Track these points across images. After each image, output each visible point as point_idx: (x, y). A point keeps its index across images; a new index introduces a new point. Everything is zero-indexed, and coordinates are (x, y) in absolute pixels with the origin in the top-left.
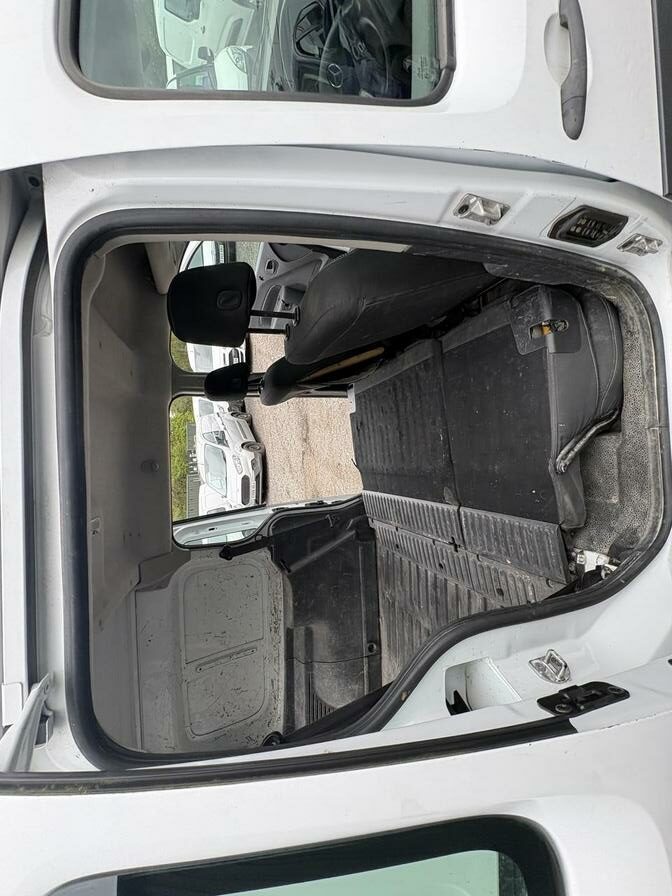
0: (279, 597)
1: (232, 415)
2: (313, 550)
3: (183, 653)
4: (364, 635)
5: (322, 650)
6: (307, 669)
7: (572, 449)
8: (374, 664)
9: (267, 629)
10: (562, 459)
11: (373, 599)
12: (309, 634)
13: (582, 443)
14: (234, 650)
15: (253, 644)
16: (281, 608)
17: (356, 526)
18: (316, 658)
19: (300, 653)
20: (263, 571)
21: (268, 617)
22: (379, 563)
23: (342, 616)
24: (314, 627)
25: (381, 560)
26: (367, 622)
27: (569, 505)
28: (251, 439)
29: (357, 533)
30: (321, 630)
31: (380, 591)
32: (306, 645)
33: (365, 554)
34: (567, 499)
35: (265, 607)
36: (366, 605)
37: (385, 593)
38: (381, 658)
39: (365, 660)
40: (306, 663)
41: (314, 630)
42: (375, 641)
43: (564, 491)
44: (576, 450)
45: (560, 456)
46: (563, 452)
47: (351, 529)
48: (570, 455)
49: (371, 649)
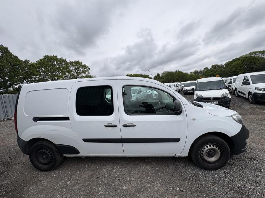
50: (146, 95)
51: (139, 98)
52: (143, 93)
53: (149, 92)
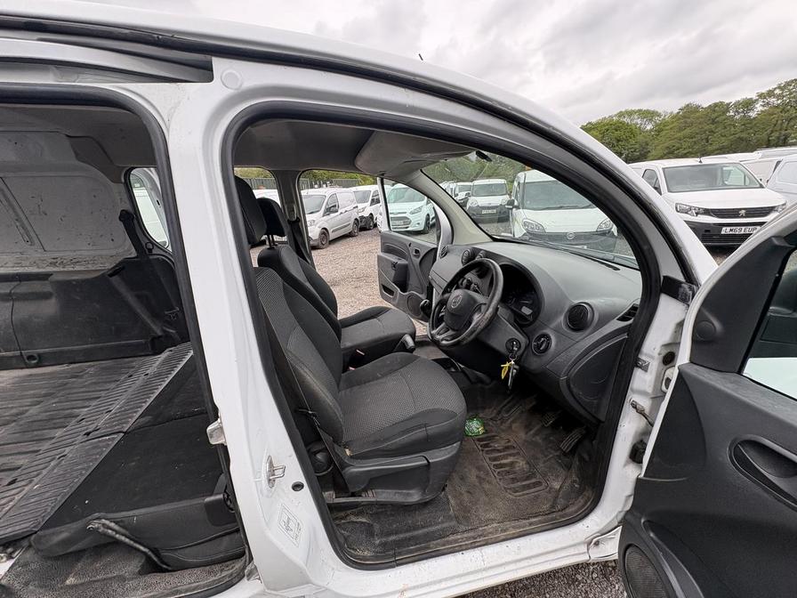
0: (90, 266)
1: (356, 219)
2: (138, 297)
3: (11, 174)
4: (47, 350)
5: (25, 310)
6: (6, 295)
7: (117, 532)
8: (14, 361)
9: (56, 255)
10: (104, 525)
11: (88, 357)
12: (46, 296)
13: (127, 540)
14: (26, 222)
15: (36, 241)
16: (77, 268)
17: (167, 335)
18: (17, 304)
19: (24, 288)
20: (121, 250)
21: (69, 255)
22: (127, 360)
23: (66, 327)
24: (53, 301)
25: (129, 362)
26: (62, 352)
27: (57, 539)
28: (332, 236)
29: (160, 337)
30: (50, 308)
31: (96, 363)
32: (33, 293)
33: (138, 345)
34: (64, 535)
35: (78, 253)
36: (81, 351)
37: (90, 368)
38: (22, 368)
39: (18, 353)
40: (10, 294)
41: (48, 301)
42: (41, 361)
43: (72, 531)
44: (117, 536)
45: (107, 522)
46: (112, 525)
47: (164, 331)
48: (110, 531)
49: (31, 357)
50: (353, 220)
51: (330, 231)
52: (343, 210)
53: (364, 209)
